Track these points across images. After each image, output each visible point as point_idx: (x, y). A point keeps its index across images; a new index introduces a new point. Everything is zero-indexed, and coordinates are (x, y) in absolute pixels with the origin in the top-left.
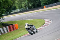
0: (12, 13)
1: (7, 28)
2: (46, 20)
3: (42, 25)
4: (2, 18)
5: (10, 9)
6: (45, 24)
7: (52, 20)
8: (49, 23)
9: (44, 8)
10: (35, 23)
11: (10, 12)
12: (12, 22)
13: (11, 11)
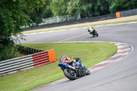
0: (42, 24)
1: (30, 57)
2: (119, 46)
3: (109, 57)
4: (19, 36)
5: (38, 17)
6: (116, 53)
7: (132, 47)
8: (126, 52)
9: (116, 18)
10: (94, 51)
11: (37, 23)
12: (43, 46)
13: (42, 21)
